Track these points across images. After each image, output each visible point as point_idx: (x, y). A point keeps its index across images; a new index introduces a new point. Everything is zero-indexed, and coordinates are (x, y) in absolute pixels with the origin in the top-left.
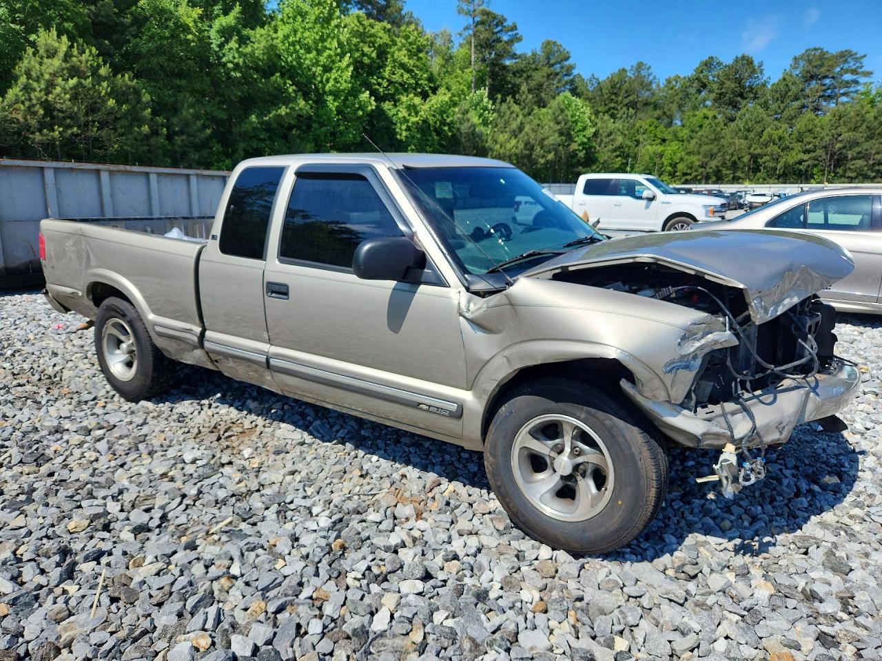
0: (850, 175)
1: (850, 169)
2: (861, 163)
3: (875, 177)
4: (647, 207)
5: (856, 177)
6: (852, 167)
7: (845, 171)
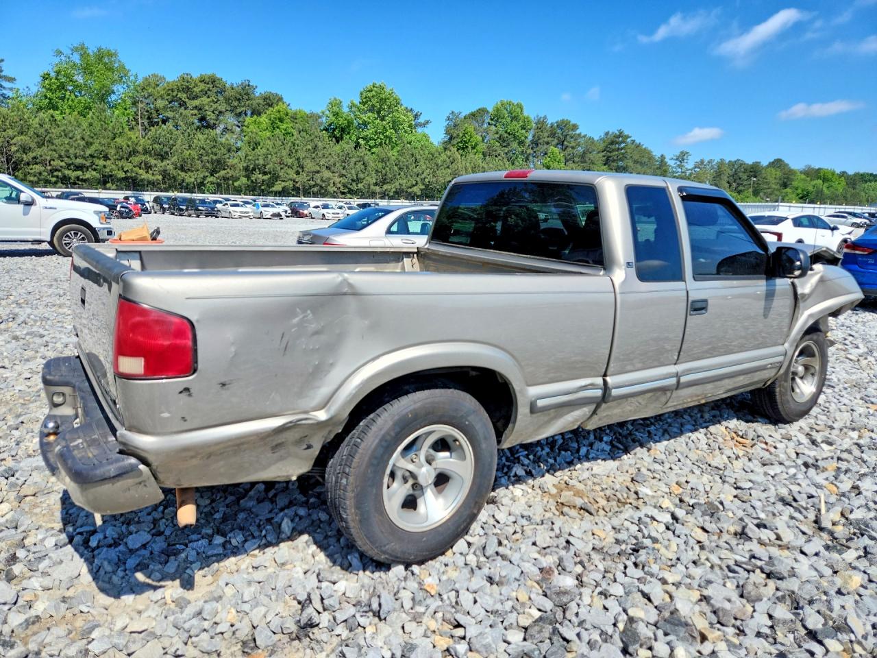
0: (32, 178)
1: (29, 173)
2: (38, 168)
3: (56, 183)
4: (25, 213)
5: (37, 183)
6: (31, 171)
7: (25, 175)
